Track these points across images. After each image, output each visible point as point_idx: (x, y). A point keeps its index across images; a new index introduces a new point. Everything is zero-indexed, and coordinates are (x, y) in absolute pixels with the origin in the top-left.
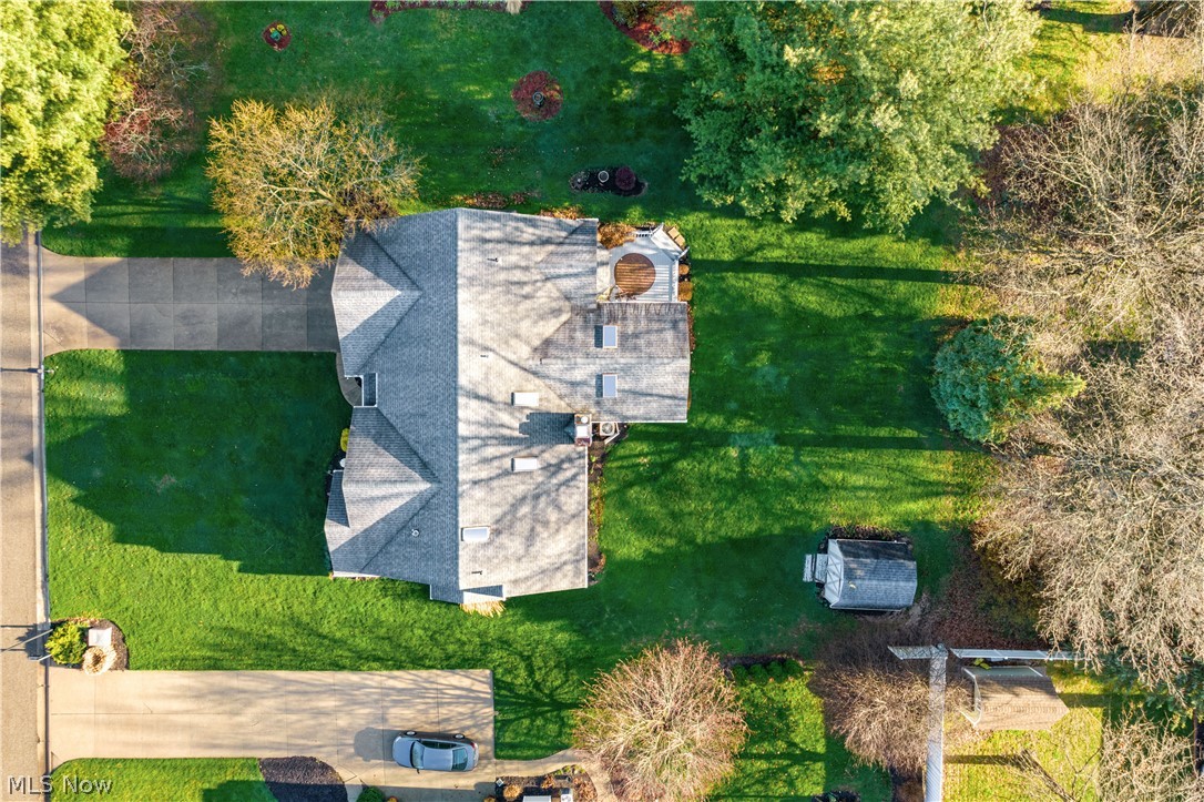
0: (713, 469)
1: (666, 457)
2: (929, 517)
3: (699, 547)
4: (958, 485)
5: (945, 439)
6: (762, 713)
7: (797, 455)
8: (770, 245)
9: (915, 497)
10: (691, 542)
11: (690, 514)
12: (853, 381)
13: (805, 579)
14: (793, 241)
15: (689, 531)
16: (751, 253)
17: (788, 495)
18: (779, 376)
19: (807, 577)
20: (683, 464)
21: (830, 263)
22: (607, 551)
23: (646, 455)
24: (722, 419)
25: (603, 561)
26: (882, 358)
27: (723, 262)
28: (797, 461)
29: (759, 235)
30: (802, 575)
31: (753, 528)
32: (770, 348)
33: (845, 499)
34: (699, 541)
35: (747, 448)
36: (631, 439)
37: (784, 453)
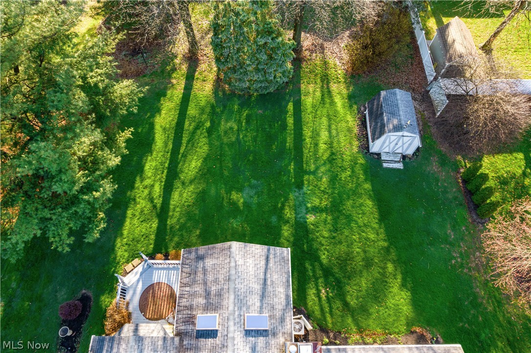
0: (326, 234)
1: (319, 272)
2: (345, 96)
3: (391, 244)
4: (322, 81)
5: (293, 88)
6: (508, 196)
7: (310, 173)
8: (150, 193)
9: (332, 103)
10: (387, 250)
11: (365, 252)
12: (255, 139)
13: (402, 168)
14: (149, 178)
15: (379, 252)
16: (155, 207)
17: (340, 179)
18: (251, 187)
19: (400, 166)
20: (324, 258)
21: (169, 154)
22: (408, 325)
23: (319, 291)
24: (285, 228)
25: (418, 330)
26: (239, 122)
27: (158, 228)
28: (314, 173)
29: (142, 201)
30: (399, 170)
31: (369, 203)
32: (229, 192)
33: (339, 142)
34: (386, 244)
35: (307, 208)
36: (305, 304)
37: (309, 182)
